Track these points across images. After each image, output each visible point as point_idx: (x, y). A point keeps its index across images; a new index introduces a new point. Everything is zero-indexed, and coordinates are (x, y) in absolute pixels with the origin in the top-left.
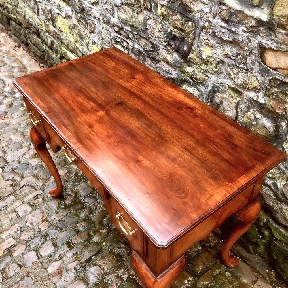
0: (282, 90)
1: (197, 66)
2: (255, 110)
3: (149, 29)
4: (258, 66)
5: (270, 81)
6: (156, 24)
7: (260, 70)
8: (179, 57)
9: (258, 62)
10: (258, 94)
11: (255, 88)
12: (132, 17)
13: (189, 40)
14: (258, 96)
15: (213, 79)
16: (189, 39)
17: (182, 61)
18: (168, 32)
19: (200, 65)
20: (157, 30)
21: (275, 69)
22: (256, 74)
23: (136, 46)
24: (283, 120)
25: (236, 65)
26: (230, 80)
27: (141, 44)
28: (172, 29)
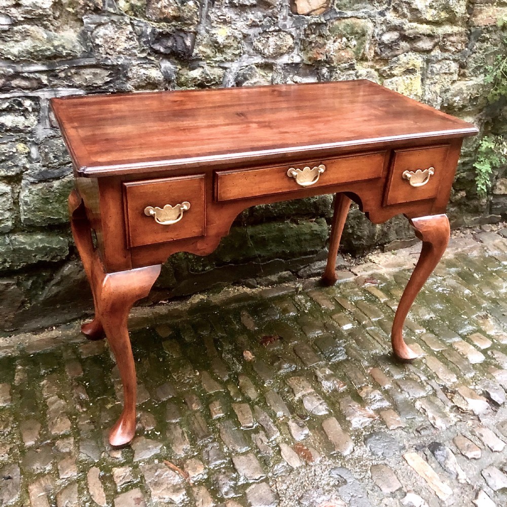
0: (320, 32)
1: (208, 61)
2: (291, 76)
3: (101, 46)
4: (290, 20)
5: (305, 30)
6: (120, 28)
7: (294, 23)
8: (173, 63)
9: (289, 15)
10: (292, 54)
11: (290, 48)
12: (49, 40)
13: (190, 29)
14: (293, 57)
15: (234, 67)
16: (191, 27)
17: (179, 67)
18: (148, 33)
19: (213, 57)
20: (123, 38)
21: (308, 15)
22: (290, 30)
23: (64, 92)
24: (324, 66)
25: (265, 32)
26: (256, 56)
27: (78, 83)
28: (155, 25)
